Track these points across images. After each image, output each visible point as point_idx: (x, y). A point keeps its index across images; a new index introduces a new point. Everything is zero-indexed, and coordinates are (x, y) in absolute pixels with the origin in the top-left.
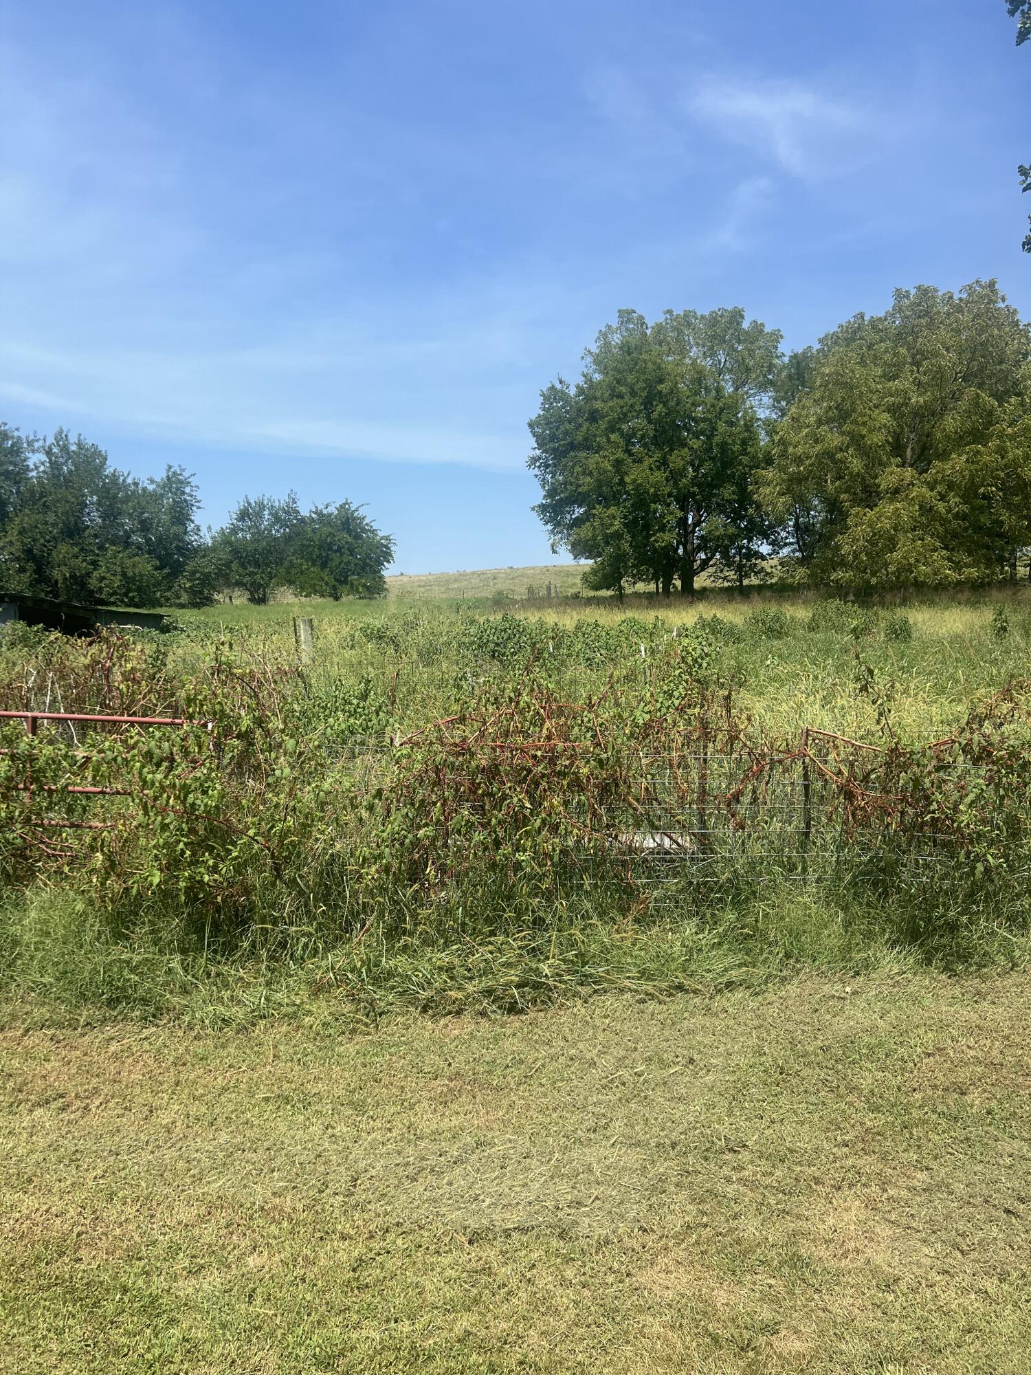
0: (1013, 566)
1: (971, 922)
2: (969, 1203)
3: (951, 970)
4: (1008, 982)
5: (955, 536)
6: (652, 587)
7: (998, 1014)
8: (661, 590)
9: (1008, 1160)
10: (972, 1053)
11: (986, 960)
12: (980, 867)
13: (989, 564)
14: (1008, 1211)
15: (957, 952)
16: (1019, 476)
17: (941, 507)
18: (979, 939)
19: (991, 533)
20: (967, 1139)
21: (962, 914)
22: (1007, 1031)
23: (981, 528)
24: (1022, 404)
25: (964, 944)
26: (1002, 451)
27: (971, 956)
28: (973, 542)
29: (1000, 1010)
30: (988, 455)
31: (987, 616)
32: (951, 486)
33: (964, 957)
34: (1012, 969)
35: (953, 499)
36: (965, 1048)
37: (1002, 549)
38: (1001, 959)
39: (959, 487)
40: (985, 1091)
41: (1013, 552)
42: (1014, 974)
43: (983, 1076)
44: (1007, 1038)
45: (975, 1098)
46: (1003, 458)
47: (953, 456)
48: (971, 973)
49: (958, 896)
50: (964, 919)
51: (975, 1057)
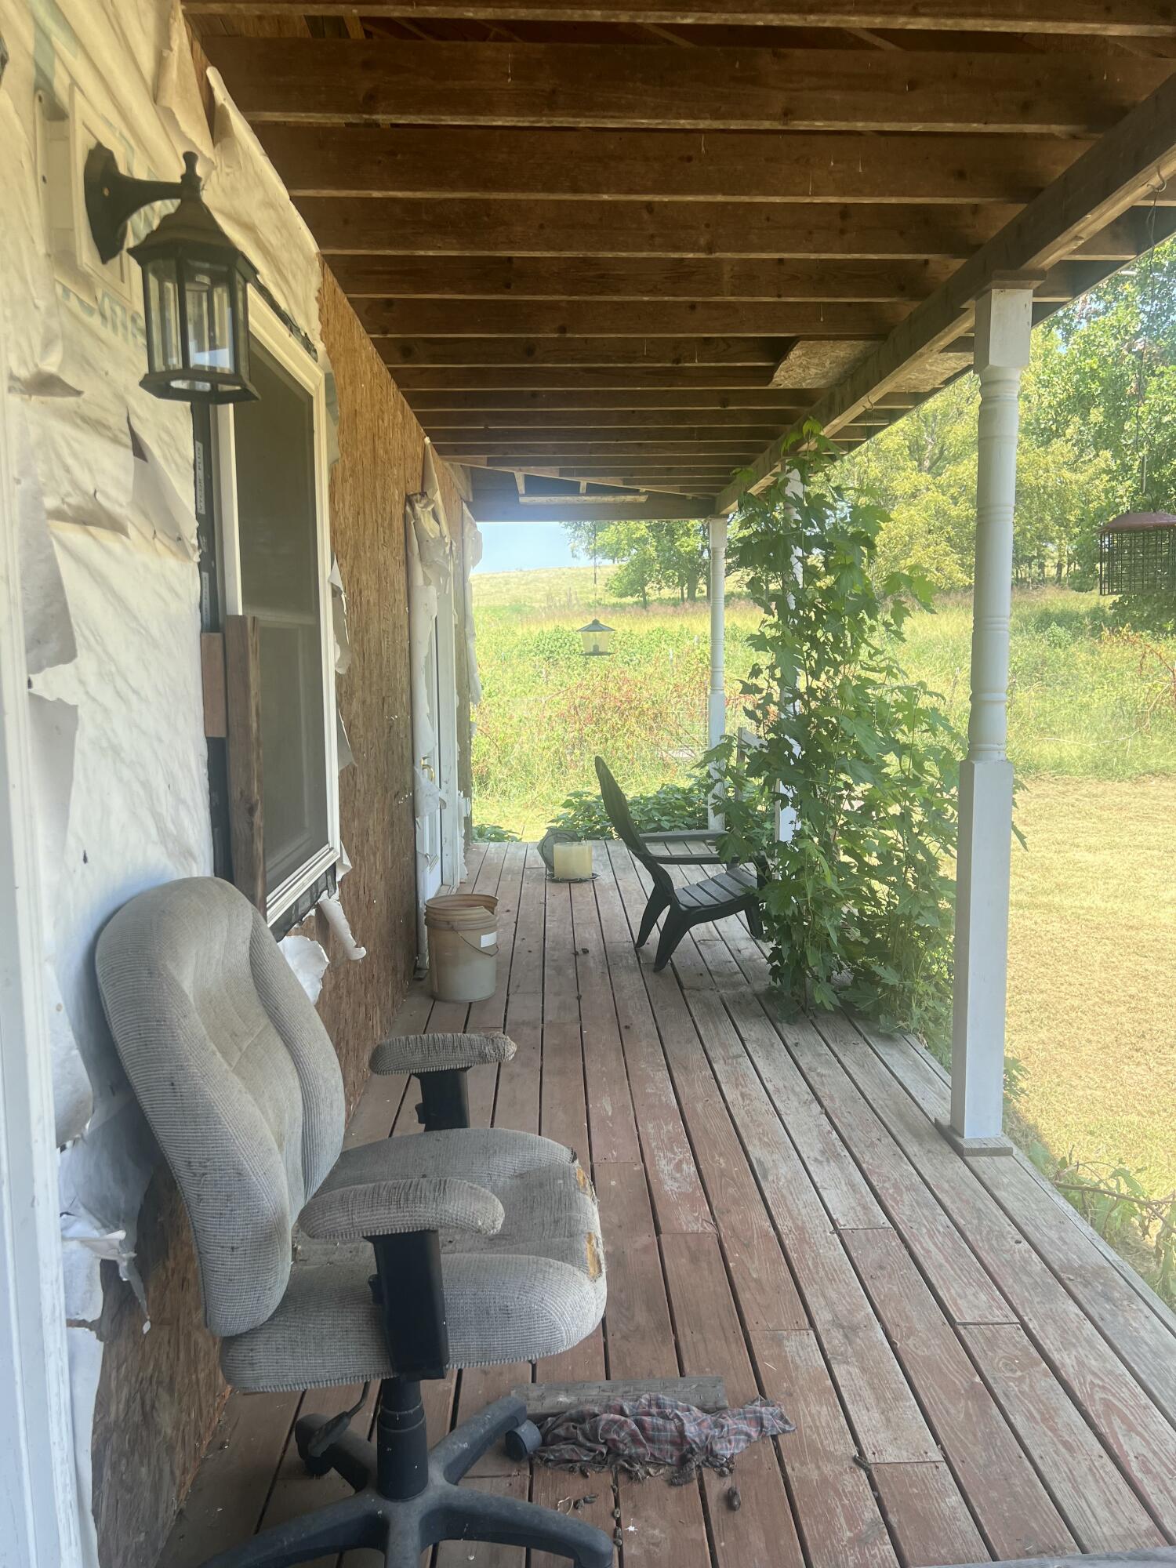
6: (676, 593)
8: (686, 596)
17: (954, 512)
35: (964, 503)
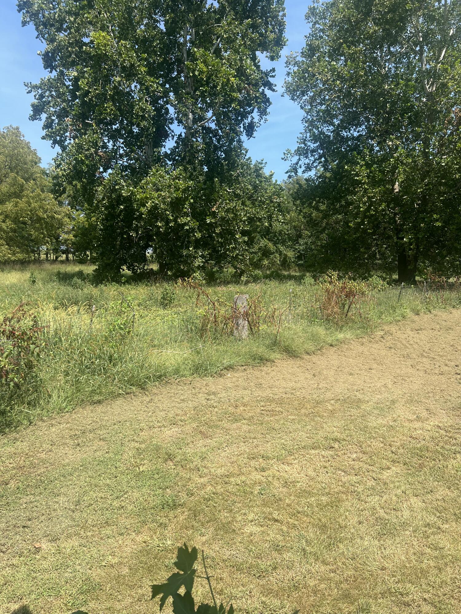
0: (39, 254)
1: (11, 409)
2: (7, 530)
3: (3, 432)
4: (28, 431)
5: (11, 239)
7: (22, 446)
9: (24, 506)
10: (11, 465)
11: (19, 423)
12: (12, 384)
13: (27, 253)
14: (24, 527)
15: (6, 423)
16: (37, 215)
17: (3, 225)
18: (15, 415)
19: (27, 239)
20: (8, 503)
21: (7, 406)
22: (27, 451)
23: (23, 237)
24: (36, 184)
25: (9, 419)
26: (29, 203)
27: (12, 424)
28: (20, 242)
29: (25, 444)
30: (22, 204)
31: (27, 275)
32: (7, 216)
33: (9, 425)
34: (30, 425)
35: (8, 222)
36: (8, 464)
37: (34, 247)
38: (25, 422)
39: (11, 217)
40: (16, 480)
41: (38, 248)
42: (31, 427)
43: (16, 474)
44: (27, 454)
45: (12, 485)
46: (30, 206)
47: (7, 203)
48: (12, 431)
49: (5, 399)
50: (8, 408)
51: (13, 467)
